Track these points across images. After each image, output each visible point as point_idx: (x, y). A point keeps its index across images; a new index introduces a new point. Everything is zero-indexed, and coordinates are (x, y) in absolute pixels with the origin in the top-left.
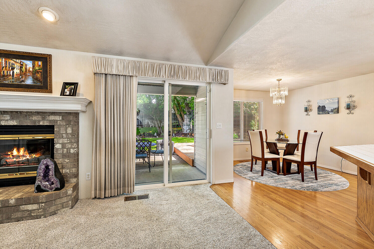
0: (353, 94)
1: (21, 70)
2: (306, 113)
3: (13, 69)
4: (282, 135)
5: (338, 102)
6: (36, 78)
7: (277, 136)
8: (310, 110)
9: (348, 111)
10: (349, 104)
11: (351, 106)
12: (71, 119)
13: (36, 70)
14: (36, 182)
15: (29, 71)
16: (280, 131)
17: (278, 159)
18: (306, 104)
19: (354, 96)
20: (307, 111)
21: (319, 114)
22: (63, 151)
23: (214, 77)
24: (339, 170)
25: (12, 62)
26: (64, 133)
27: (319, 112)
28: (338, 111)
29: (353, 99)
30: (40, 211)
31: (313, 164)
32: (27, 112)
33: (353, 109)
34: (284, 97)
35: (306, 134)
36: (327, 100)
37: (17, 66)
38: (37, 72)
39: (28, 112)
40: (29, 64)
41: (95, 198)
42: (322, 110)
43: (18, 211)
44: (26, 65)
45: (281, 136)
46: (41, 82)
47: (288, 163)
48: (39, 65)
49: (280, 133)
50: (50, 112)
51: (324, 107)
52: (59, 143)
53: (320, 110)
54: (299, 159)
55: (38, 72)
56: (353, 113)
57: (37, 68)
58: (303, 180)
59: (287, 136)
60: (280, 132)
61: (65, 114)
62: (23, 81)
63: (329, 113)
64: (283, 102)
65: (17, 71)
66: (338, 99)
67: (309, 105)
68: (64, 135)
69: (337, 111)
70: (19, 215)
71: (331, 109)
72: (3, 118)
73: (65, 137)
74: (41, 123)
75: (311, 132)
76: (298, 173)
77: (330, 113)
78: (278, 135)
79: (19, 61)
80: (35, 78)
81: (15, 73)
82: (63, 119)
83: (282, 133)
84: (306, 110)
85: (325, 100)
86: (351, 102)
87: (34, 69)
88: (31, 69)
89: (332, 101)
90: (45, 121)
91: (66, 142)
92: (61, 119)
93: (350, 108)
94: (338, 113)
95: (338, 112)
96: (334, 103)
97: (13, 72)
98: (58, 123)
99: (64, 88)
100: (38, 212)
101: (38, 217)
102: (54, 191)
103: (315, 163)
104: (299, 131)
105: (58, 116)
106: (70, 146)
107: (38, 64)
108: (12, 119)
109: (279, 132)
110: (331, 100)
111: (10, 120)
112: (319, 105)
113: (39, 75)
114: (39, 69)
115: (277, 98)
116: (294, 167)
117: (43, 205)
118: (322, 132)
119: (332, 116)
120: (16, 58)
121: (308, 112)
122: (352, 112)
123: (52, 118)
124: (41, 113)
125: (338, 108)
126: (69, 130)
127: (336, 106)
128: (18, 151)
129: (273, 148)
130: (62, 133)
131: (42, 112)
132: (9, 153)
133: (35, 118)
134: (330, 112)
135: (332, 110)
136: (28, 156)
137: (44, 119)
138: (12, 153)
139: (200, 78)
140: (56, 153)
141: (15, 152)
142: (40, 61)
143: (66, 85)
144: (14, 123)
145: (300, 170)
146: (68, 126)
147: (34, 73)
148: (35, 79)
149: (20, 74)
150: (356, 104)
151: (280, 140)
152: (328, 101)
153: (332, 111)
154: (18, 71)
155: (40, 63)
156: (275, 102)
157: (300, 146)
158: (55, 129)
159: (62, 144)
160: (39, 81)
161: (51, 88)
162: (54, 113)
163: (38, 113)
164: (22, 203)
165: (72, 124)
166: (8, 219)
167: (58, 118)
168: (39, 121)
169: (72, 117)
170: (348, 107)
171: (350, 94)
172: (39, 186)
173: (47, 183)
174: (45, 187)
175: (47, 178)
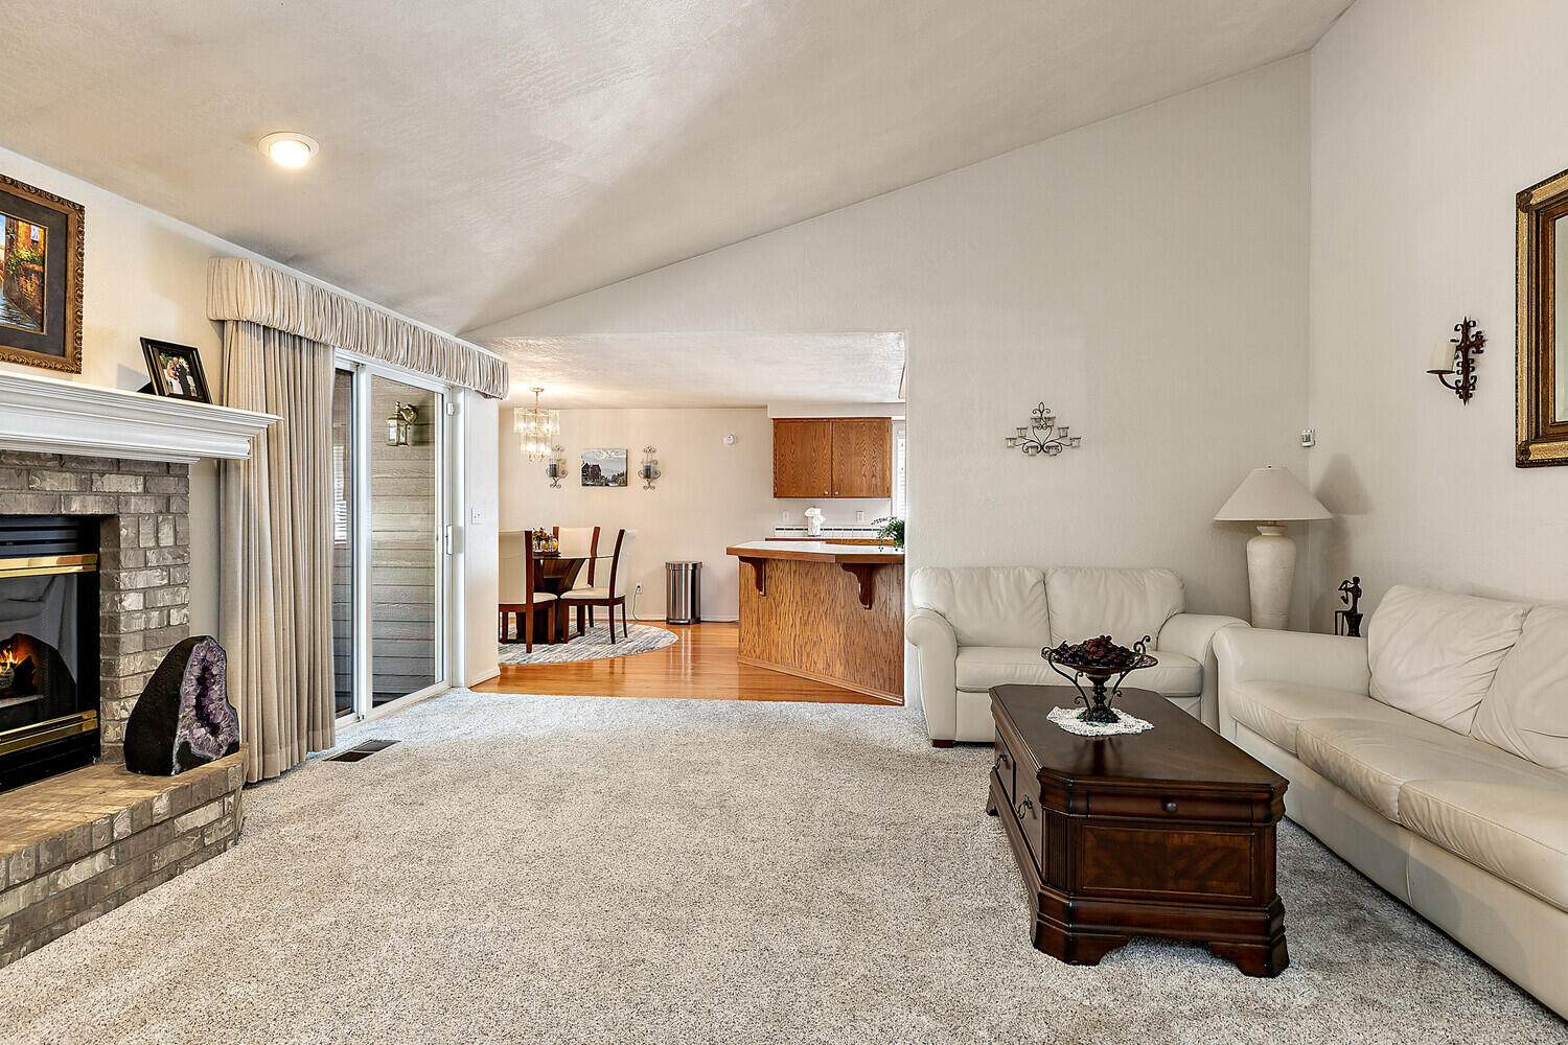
0: (654, 446)
2: (552, 480)
4: (547, 541)
5: (627, 459)
6: (20, 299)
8: (561, 473)
9: (645, 482)
10: (649, 467)
11: (652, 471)
12: (172, 490)
13: (22, 260)
14: (178, 733)
18: (553, 457)
19: (657, 451)
20: (555, 476)
21: (583, 485)
22: (148, 621)
26: (150, 549)
27: (586, 480)
28: (626, 480)
29: (656, 456)
30: (224, 823)
32: (22, 455)
33: (655, 479)
35: (621, 534)
36: (605, 453)
38: (26, 269)
39: (27, 454)
42: (591, 474)
43: (172, 838)
46: (38, 320)
48: (34, 241)
49: (542, 536)
50: (105, 460)
51: (596, 468)
52: (136, 590)
53: (587, 475)
54: (605, 595)
55: (27, 273)
56: (654, 488)
57: (24, 253)
60: (541, 532)
61: (154, 469)
63: (607, 485)
66: (627, 451)
67: (559, 459)
68: (149, 553)
69: (624, 480)
70: (172, 853)
71: (611, 474)
73: (154, 564)
74: (73, 507)
77: (611, 484)
80: (15, 295)
82: (146, 490)
83: (545, 535)
84: (554, 472)
85: (600, 452)
86: (652, 463)
87: (13, 253)
89: (615, 456)
90: (90, 499)
91: (157, 582)
92: (140, 489)
94: (626, 485)
95: (626, 483)
96: (618, 460)
98: (132, 507)
99: (151, 363)
100: (221, 830)
102: (229, 751)
105: (133, 478)
106: (168, 599)
107: (28, 235)
109: (539, 534)
110: (612, 454)
112: (586, 463)
113: (30, 287)
114: (33, 261)
117: (231, 799)
119: (615, 492)
121: (557, 479)
122: (653, 484)
123: (112, 483)
124: (71, 462)
125: (626, 474)
126: (167, 539)
127: (622, 469)
130: (146, 545)
131: (77, 458)
133: (53, 482)
134: (610, 482)
135: (614, 477)
137: (86, 488)
140: (126, 633)
142: (39, 222)
146: (163, 520)
147: (13, 271)
148: (15, 301)
150: (659, 468)
152: (605, 455)
153: (615, 480)
155: (37, 233)
157: (585, 567)
158: (123, 532)
159: (144, 591)
160: (30, 312)
161: (78, 350)
162: (117, 465)
163: (62, 462)
164: (186, 802)
165: (173, 508)
166: (141, 879)
167: (132, 485)
168: (68, 496)
169: (170, 485)
170: (649, 474)
171: (649, 445)
172: (185, 745)
173: (203, 731)
174: (201, 747)
175: (203, 717)
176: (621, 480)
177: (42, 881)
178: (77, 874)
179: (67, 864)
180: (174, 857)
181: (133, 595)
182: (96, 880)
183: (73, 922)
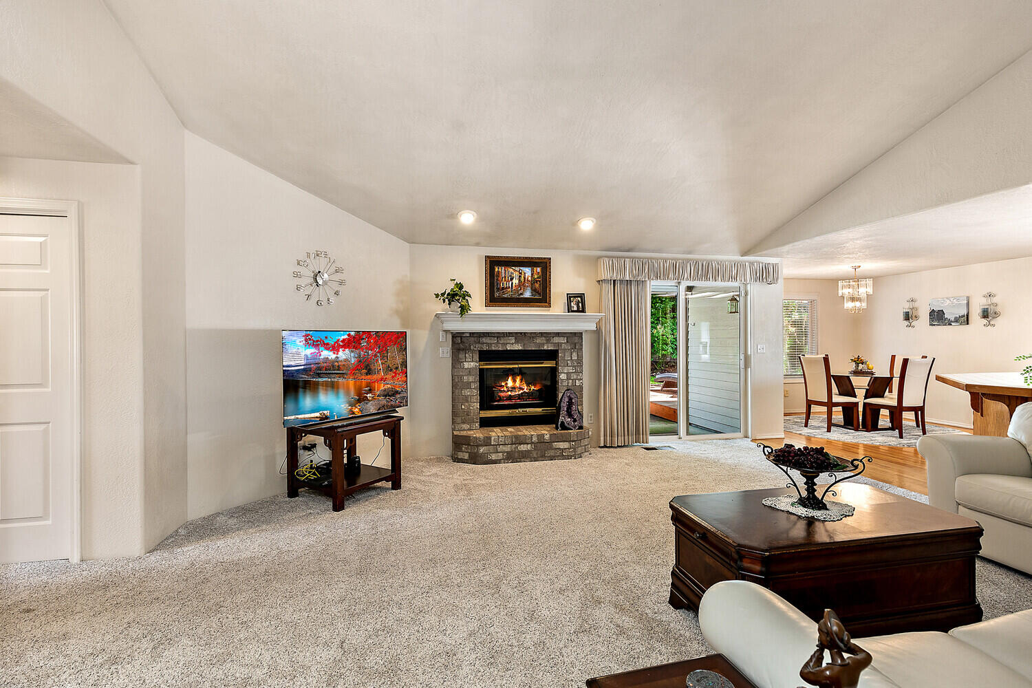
0: (993, 292)
1: (519, 280)
2: (906, 323)
3: (512, 279)
4: (862, 364)
5: (968, 304)
7: (853, 366)
8: (914, 317)
9: (985, 321)
10: (987, 309)
11: (991, 311)
12: (576, 341)
13: (535, 279)
15: (528, 281)
16: (859, 356)
17: (857, 404)
18: (906, 307)
19: (994, 296)
20: (909, 320)
21: (931, 325)
22: (568, 383)
23: (758, 275)
24: (969, 427)
25: (511, 270)
27: (932, 321)
28: (968, 320)
29: (995, 300)
30: (570, 450)
31: (919, 411)
33: (994, 318)
34: (864, 299)
35: (906, 361)
37: (516, 274)
39: (532, 333)
40: (527, 271)
41: (605, 447)
42: (937, 317)
43: (552, 448)
44: (525, 273)
45: (861, 367)
46: (540, 294)
47: (873, 411)
48: (538, 273)
49: (858, 361)
50: (554, 333)
51: (941, 313)
53: (934, 318)
54: (895, 403)
55: (537, 282)
56: (994, 325)
57: (536, 277)
58: (901, 437)
59: (870, 366)
60: (858, 358)
61: (571, 335)
62: (521, 294)
63: (951, 325)
64: (864, 305)
65: (515, 281)
66: (968, 298)
67: (911, 307)
68: (569, 362)
69: (966, 320)
70: (552, 453)
71: (954, 316)
72: (508, 341)
73: (570, 365)
74: (545, 348)
75: (914, 358)
76: (892, 429)
77: (953, 324)
79: (517, 269)
81: (514, 284)
82: (567, 342)
83: (861, 360)
84: (907, 317)
85: (944, 300)
86: (990, 305)
87: (533, 277)
88: (530, 278)
89: (957, 302)
90: (549, 345)
91: (571, 371)
92: (565, 341)
93: (987, 315)
94: (968, 324)
95: (968, 322)
96: (960, 305)
97: (512, 283)
98: (563, 347)
99: (569, 301)
100: (569, 452)
101: (569, 457)
102: (578, 429)
103: (922, 409)
104: (893, 357)
105: (563, 338)
106: (575, 377)
107: (536, 271)
108: (517, 342)
109: (856, 360)
110: (955, 301)
111: (515, 343)
112: (932, 309)
113: (537, 285)
114: (538, 278)
115: (853, 299)
116: (884, 419)
117: (573, 443)
118: (934, 359)
119: (956, 329)
120: (515, 266)
121: (911, 321)
122: (992, 323)
123: (556, 340)
125: (968, 316)
126: (575, 357)
127: (964, 312)
128: (514, 381)
129: (845, 386)
130: (568, 359)
131: (546, 333)
132: (503, 384)
133: (539, 340)
134: (953, 322)
135: (956, 318)
136: (526, 387)
137: (548, 341)
138: (506, 384)
139: (738, 278)
141: (510, 383)
142: (538, 266)
143: (570, 297)
144: (518, 347)
145: (896, 424)
146: (573, 351)
147: (534, 281)
148: (534, 290)
149: (519, 285)
150: (998, 309)
151: (857, 373)
152: (948, 302)
153: (956, 320)
154: (517, 282)
155: (539, 269)
156: (849, 305)
157: (896, 382)
158: (559, 355)
159: (567, 373)
160: (538, 292)
161: (550, 301)
162: (558, 334)
163: (542, 334)
164: (555, 439)
165: (577, 347)
166: (542, 457)
167: (563, 340)
168: (543, 344)
169: (576, 339)
170: (985, 314)
171: (989, 292)
172: (562, 423)
173: (569, 419)
174: (568, 424)
175: (570, 414)
177: (514, 446)
178: (523, 448)
179: (520, 444)
180: (552, 454)
181: (563, 374)
182: (528, 451)
183: (522, 460)
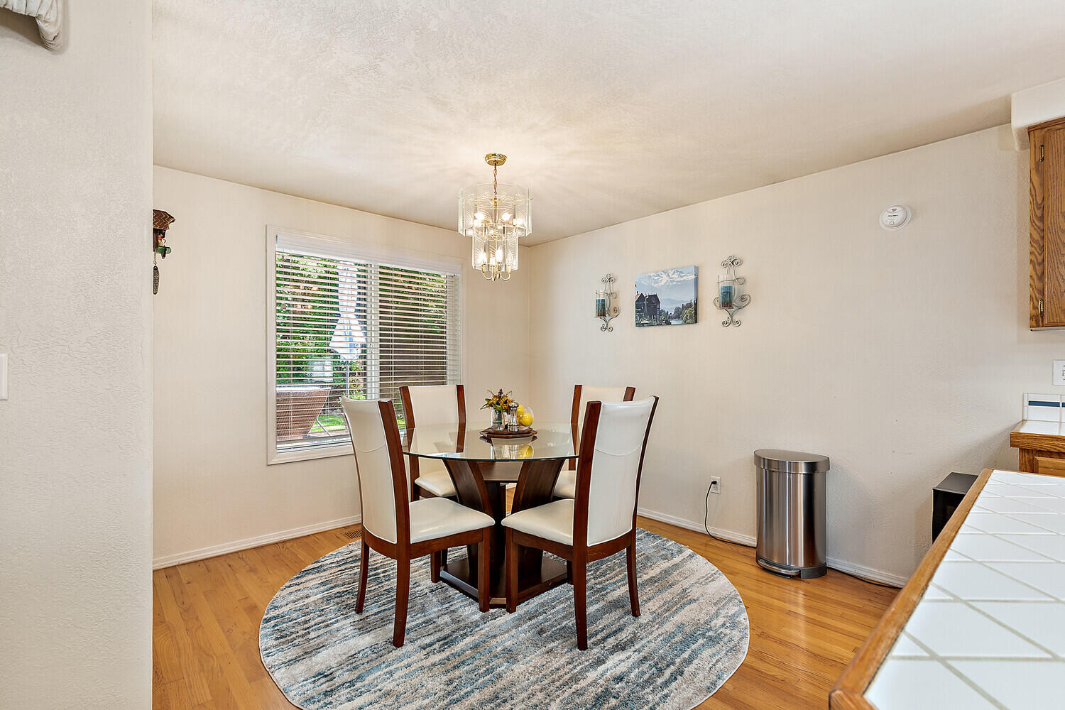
0: (738, 254)
2: (601, 322)
4: (508, 410)
5: (696, 280)
8: (612, 309)
9: (724, 315)
10: (730, 288)
11: (735, 295)
16: (501, 392)
18: (600, 291)
19: (740, 263)
20: (604, 315)
21: (639, 325)
27: (641, 317)
28: (696, 313)
29: (741, 271)
33: (740, 308)
34: (513, 243)
35: (594, 410)
36: (664, 276)
42: (648, 309)
49: (498, 403)
51: (654, 300)
53: (642, 311)
54: (566, 536)
56: (737, 323)
59: (526, 416)
60: (499, 397)
63: (668, 323)
64: (513, 263)
66: (697, 269)
67: (609, 292)
69: (693, 313)
71: (674, 306)
75: (612, 404)
77: (673, 322)
78: (491, 414)
83: (506, 402)
84: (602, 311)
85: (658, 275)
86: (733, 282)
89: (680, 279)
93: (731, 301)
94: (696, 321)
95: (695, 319)
96: (683, 284)
104: (578, 389)
109: (496, 400)
110: (675, 276)
112: (640, 293)
118: (657, 399)
119: (677, 331)
121: (607, 318)
122: (736, 318)
125: (696, 304)
127: (690, 298)
134: (672, 318)
135: (677, 310)
150: (747, 290)
151: (499, 435)
152: (665, 278)
153: (678, 315)
170: (727, 300)
171: (731, 254)
176: (690, 314)
